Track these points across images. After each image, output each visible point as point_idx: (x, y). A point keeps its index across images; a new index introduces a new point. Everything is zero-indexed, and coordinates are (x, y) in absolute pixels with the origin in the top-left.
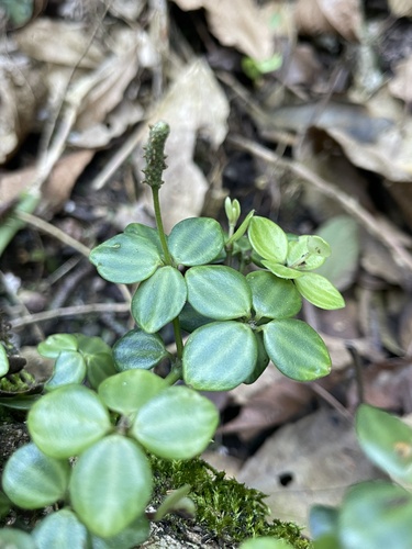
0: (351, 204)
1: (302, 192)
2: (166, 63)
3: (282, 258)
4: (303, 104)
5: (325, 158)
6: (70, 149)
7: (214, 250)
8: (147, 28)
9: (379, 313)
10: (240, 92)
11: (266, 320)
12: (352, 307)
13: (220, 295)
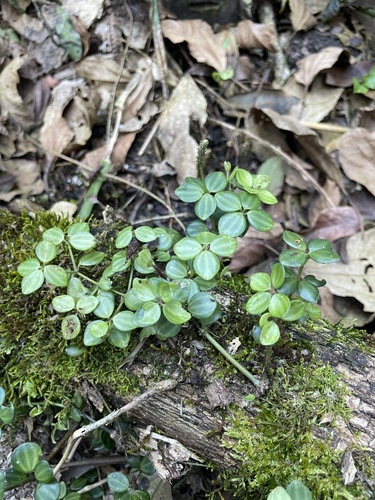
0: (278, 150)
1: (251, 146)
2: (167, 77)
3: (251, 185)
4: (246, 93)
5: (261, 123)
6: (122, 134)
7: (223, 185)
8: (151, 54)
9: (296, 206)
10: (211, 90)
11: (248, 211)
12: (282, 205)
13: (229, 203)
